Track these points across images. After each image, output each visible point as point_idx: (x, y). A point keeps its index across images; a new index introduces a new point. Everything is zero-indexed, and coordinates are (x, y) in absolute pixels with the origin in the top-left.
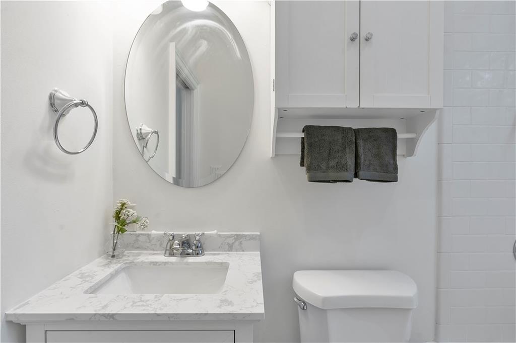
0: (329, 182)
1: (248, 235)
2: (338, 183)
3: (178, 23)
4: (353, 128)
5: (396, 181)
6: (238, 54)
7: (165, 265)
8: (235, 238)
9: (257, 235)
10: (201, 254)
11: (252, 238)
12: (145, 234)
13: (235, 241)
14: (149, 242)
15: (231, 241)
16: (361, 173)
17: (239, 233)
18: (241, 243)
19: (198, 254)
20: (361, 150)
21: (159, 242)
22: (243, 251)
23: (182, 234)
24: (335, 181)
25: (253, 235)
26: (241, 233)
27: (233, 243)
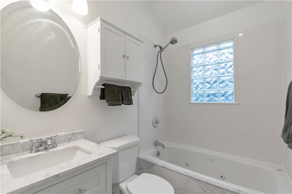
0: (114, 105)
1: (79, 132)
2: (116, 106)
3: (36, 17)
4: (120, 86)
5: (132, 104)
6: (73, 46)
7: (38, 157)
8: (72, 135)
9: (82, 132)
10: (56, 146)
11: (81, 133)
12: (9, 145)
13: (72, 137)
14: (14, 149)
15: (70, 137)
16: (124, 102)
17: (73, 132)
18: (75, 137)
19: (54, 147)
20: (123, 93)
21: (22, 147)
22: (76, 140)
23: (42, 138)
24: (116, 105)
25: (81, 132)
26: (75, 132)
27: (71, 138)
